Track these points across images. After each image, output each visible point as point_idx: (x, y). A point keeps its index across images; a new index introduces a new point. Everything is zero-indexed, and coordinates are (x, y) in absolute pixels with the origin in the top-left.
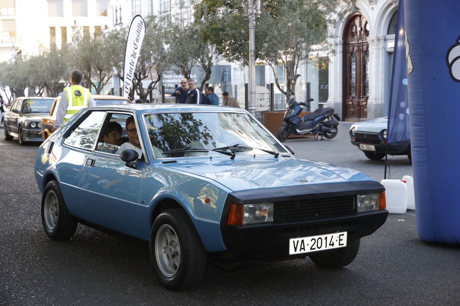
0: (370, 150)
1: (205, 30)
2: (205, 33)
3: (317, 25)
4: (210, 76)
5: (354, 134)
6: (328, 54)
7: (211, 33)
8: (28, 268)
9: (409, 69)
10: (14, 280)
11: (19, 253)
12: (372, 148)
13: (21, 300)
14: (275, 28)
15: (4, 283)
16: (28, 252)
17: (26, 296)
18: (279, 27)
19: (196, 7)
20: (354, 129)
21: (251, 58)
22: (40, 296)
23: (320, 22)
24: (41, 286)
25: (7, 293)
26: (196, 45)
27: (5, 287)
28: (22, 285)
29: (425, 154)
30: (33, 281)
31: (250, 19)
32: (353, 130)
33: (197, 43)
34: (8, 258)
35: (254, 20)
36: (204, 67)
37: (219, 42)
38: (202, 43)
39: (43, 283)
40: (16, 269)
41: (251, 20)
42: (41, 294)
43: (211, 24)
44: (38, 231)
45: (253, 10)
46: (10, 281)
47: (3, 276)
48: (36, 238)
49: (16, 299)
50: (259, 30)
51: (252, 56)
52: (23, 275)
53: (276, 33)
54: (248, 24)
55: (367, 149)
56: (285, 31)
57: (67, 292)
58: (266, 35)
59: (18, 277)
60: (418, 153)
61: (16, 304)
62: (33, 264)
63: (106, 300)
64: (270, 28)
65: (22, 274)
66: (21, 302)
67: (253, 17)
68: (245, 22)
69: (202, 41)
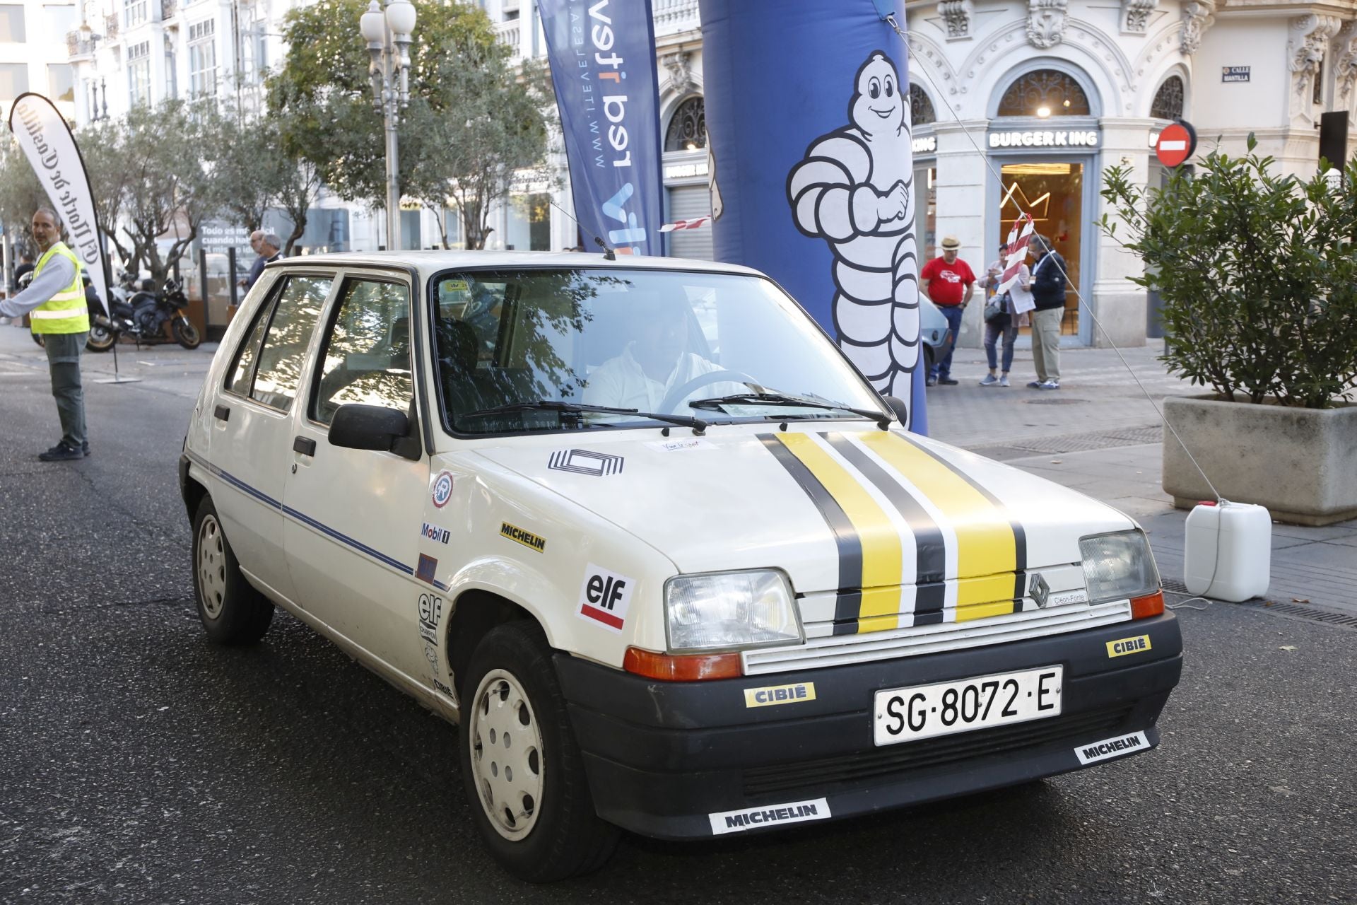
1: (292, 133)
2: (291, 138)
3: (526, 128)
4: (303, 230)
6: (549, 186)
7: (304, 138)
9: (716, 210)
14: (438, 132)
18: (447, 129)
19: (270, 84)
21: (391, 193)
23: (531, 121)
26: (271, 164)
31: (387, 110)
33: (274, 159)
35: (395, 114)
36: (292, 211)
37: (321, 157)
38: (285, 161)
41: (389, 114)
43: (304, 119)
45: (392, 93)
50: (405, 135)
51: (392, 187)
53: (438, 140)
54: (383, 120)
56: (458, 137)
58: (420, 146)
64: (428, 131)
67: (393, 107)
68: (374, 117)
69: (284, 157)
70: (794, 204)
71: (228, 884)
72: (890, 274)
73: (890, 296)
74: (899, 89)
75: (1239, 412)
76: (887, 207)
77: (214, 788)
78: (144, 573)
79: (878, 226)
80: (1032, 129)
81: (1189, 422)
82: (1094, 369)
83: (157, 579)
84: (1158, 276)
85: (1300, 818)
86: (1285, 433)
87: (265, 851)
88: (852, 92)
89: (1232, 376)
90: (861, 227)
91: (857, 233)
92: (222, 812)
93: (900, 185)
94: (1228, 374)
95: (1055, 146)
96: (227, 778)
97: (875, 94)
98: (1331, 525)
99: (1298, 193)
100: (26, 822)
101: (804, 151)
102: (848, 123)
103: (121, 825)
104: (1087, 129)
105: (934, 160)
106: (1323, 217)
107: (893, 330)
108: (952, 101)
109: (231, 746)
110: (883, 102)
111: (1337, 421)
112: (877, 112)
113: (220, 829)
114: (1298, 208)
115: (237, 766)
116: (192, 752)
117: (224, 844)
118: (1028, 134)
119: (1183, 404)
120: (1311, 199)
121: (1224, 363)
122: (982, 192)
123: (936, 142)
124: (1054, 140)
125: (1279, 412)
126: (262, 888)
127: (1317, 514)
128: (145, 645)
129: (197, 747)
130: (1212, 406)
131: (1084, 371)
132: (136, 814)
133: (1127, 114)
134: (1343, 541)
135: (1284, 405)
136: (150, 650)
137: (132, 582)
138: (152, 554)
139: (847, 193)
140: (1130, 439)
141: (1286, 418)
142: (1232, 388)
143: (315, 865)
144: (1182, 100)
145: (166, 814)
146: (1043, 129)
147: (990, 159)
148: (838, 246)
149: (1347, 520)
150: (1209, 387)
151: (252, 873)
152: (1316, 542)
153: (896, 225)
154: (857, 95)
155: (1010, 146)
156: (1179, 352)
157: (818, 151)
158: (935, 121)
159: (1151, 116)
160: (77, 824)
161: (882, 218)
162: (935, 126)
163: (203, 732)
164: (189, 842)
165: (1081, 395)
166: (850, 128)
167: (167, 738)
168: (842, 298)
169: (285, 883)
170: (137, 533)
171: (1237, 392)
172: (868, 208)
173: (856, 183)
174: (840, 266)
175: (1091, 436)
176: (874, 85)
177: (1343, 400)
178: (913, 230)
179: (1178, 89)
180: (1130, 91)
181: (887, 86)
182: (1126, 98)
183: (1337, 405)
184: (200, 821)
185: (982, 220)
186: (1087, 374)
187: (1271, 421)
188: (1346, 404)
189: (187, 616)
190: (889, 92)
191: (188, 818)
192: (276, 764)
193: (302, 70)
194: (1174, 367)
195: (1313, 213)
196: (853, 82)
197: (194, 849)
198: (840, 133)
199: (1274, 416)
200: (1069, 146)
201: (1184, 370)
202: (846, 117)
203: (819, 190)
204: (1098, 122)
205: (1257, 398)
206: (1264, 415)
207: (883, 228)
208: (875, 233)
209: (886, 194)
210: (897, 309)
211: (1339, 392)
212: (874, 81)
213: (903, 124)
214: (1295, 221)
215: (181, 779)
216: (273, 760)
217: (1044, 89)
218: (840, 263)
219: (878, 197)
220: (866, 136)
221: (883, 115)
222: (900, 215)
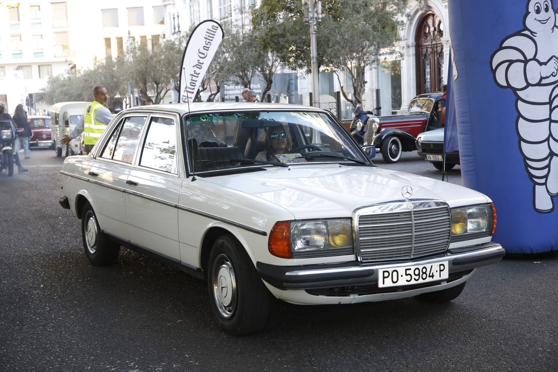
0: (438, 160)
1: (265, 37)
2: (264, 40)
3: (384, 28)
4: (271, 86)
5: (420, 144)
6: (396, 58)
7: (271, 40)
8: (69, 290)
9: (455, 76)
10: (55, 301)
11: (62, 276)
12: (439, 158)
13: (60, 320)
14: (338, 33)
15: (45, 304)
16: (71, 274)
17: (66, 317)
18: (342, 32)
19: (254, 12)
20: (420, 139)
21: (314, 66)
22: (79, 316)
23: (387, 23)
24: (81, 307)
25: (47, 314)
26: (255, 54)
27: (46, 308)
28: (63, 306)
29: (472, 163)
30: (73, 302)
31: (311, 23)
32: (419, 141)
33: (256, 51)
34: (51, 281)
35: (315, 25)
36: (265, 76)
37: (279, 49)
38: (261, 51)
39: (83, 304)
40: (58, 291)
41: (312, 25)
42: (80, 314)
43: (271, 30)
44: (83, 254)
45: (313, 14)
46: (51, 302)
47: (44, 298)
48: (80, 260)
49: (56, 319)
50: (321, 35)
51: (314, 63)
52: (64, 297)
53: (339, 37)
54: (309, 28)
55: (434, 160)
56: (348, 35)
57: (106, 312)
58: (329, 40)
59: (59, 299)
60: (466, 162)
61: (55, 324)
62: (76, 286)
63: (143, 318)
64: (333, 33)
65: (63, 295)
66: (60, 322)
67: (314, 21)
68: (305, 27)
69: (261, 50)
70: (494, 72)
72: (548, 106)
73: (548, 117)
74: (553, 8)
76: (546, 71)
79: (541, 80)
88: (525, 12)
90: (531, 82)
91: (529, 85)
93: (554, 58)
97: (538, 11)
100: (116, 367)
101: (499, 43)
102: (523, 28)
103: (155, 370)
107: (550, 135)
110: (543, 15)
112: (539, 21)
132: (161, 365)
139: (523, 64)
145: (174, 366)
148: (519, 93)
153: (552, 79)
154: (528, 13)
157: (507, 43)
160: (137, 368)
161: (542, 76)
166: (524, 30)
168: (521, 119)
172: (535, 72)
173: (528, 59)
174: (520, 103)
176: (538, 7)
181: (545, 7)
190: (547, 10)
193: (269, 5)
196: (525, 7)
198: (518, 33)
202: (522, 25)
203: (507, 64)
207: (544, 82)
208: (539, 84)
209: (545, 64)
210: (552, 124)
212: (538, 5)
213: (555, 26)
218: (519, 101)
219: (541, 66)
220: (533, 34)
221: (543, 22)
222: (554, 74)
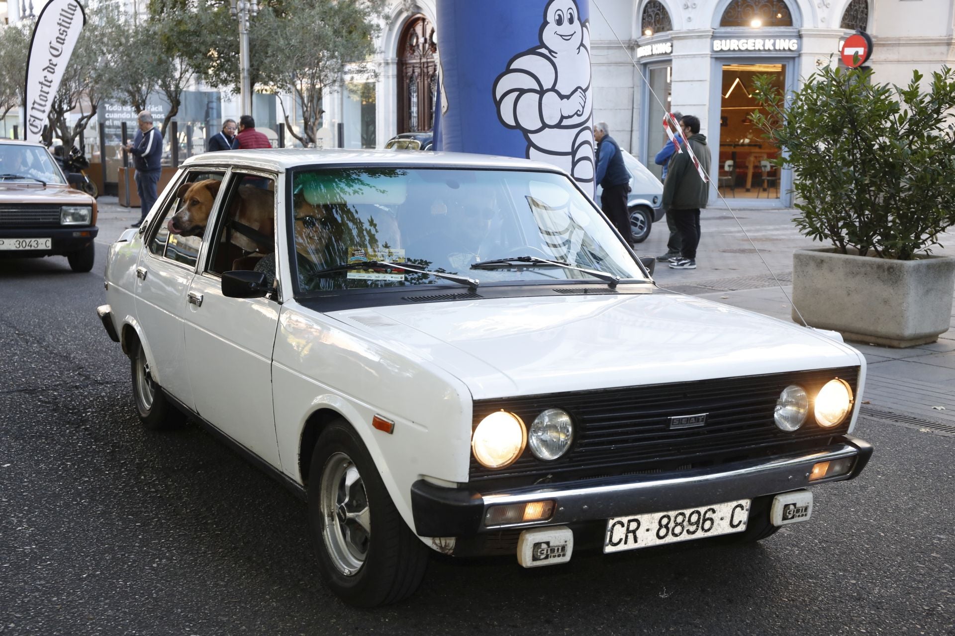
1: (169, 34)
2: (168, 38)
3: (350, 32)
4: (177, 109)
6: (367, 79)
7: (178, 38)
9: (444, 107)
14: (282, 35)
18: (288, 34)
21: (244, 82)
23: (355, 27)
26: (153, 58)
31: (241, 18)
33: (154, 54)
35: (247, 21)
36: (168, 93)
37: (189, 53)
38: (163, 56)
41: (243, 20)
43: (179, 23)
45: (245, 4)
50: (255, 37)
51: (244, 78)
53: (282, 42)
54: (238, 25)
56: (296, 40)
58: (268, 46)
64: (273, 35)
67: (245, 14)
68: (232, 24)
69: (162, 53)
70: (498, 104)
71: (24, 581)
72: (570, 157)
74: (579, 19)
75: (846, 262)
76: (569, 106)
77: (30, 519)
78: (16, 370)
79: (561, 121)
80: (747, 37)
81: (811, 269)
82: (786, 226)
83: (24, 375)
84: (788, 159)
85: (787, 549)
86: (879, 278)
87: (55, 560)
88: (542, 21)
89: (846, 234)
90: (547, 122)
91: (545, 126)
92: (32, 535)
93: (579, 90)
94: (844, 232)
95: (765, 50)
96: (41, 512)
97: (559, 22)
98: (912, 347)
99: (895, 98)
101: (506, 64)
102: (539, 44)
104: (790, 37)
105: (671, 61)
106: (915, 115)
108: (686, 14)
109: (49, 491)
110: (566, 28)
111: (917, 269)
112: (561, 36)
113: (27, 546)
114: (894, 108)
115: (50, 504)
116: (19, 495)
117: (26, 555)
118: (744, 41)
119: (807, 255)
120: (906, 101)
121: (840, 224)
122: (707, 86)
123: (672, 46)
124: (764, 45)
125: (875, 262)
126: (47, 583)
127: (901, 339)
128: (4, 421)
129: (24, 492)
130: (827, 257)
131: (777, 227)
133: (821, 26)
134: (915, 359)
135: (881, 257)
136: (6, 425)
137: (4, 377)
138: (24, 357)
139: (538, 96)
140: (789, 281)
141: (880, 267)
142: (845, 244)
143: (88, 569)
144: (867, 14)
146: (755, 37)
147: (714, 60)
148: (530, 135)
149: (926, 344)
150: (828, 243)
151: (42, 574)
152: (895, 359)
153: (576, 120)
154: (546, 23)
155: (729, 50)
156: (808, 215)
157: (516, 64)
158: (672, 30)
159: (842, 27)
161: (564, 115)
162: (671, 34)
163: (31, 481)
164: (4, 553)
165: (768, 246)
166: (540, 48)
167: (4, 485)
169: (64, 581)
170: (17, 341)
171: (848, 246)
172: (553, 108)
173: (545, 88)
174: (532, 151)
175: (760, 278)
176: (559, 15)
177: (925, 253)
178: (589, 124)
179: (864, 6)
180: (824, 8)
181: (569, 16)
182: (821, 13)
183: (921, 257)
184: (14, 540)
185: (706, 108)
186: (777, 230)
187: (869, 269)
188: (928, 256)
189: (39, 401)
190: (571, 21)
191: (7, 538)
192: (78, 504)
194: (804, 227)
195: (906, 112)
196: (543, 14)
197: (5, 559)
198: (532, 51)
199: (871, 265)
200: (775, 50)
201: (810, 229)
202: (538, 39)
203: (517, 93)
204: (799, 32)
205: (863, 252)
206: (864, 264)
207: (565, 122)
208: (558, 126)
209: (568, 97)
211: (919, 247)
212: (559, 12)
213: (582, 45)
214: (892, 118)
215: (8, 512)
216: (77, 501)
217: (756, 5)
218: (532, 148)
219: (562, 100)
220: (553, 54)
221: (566, 38)
222: (578, 113)
